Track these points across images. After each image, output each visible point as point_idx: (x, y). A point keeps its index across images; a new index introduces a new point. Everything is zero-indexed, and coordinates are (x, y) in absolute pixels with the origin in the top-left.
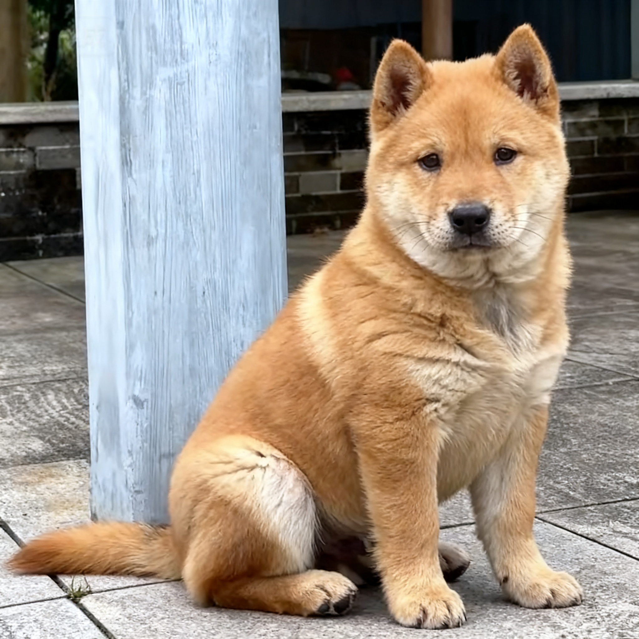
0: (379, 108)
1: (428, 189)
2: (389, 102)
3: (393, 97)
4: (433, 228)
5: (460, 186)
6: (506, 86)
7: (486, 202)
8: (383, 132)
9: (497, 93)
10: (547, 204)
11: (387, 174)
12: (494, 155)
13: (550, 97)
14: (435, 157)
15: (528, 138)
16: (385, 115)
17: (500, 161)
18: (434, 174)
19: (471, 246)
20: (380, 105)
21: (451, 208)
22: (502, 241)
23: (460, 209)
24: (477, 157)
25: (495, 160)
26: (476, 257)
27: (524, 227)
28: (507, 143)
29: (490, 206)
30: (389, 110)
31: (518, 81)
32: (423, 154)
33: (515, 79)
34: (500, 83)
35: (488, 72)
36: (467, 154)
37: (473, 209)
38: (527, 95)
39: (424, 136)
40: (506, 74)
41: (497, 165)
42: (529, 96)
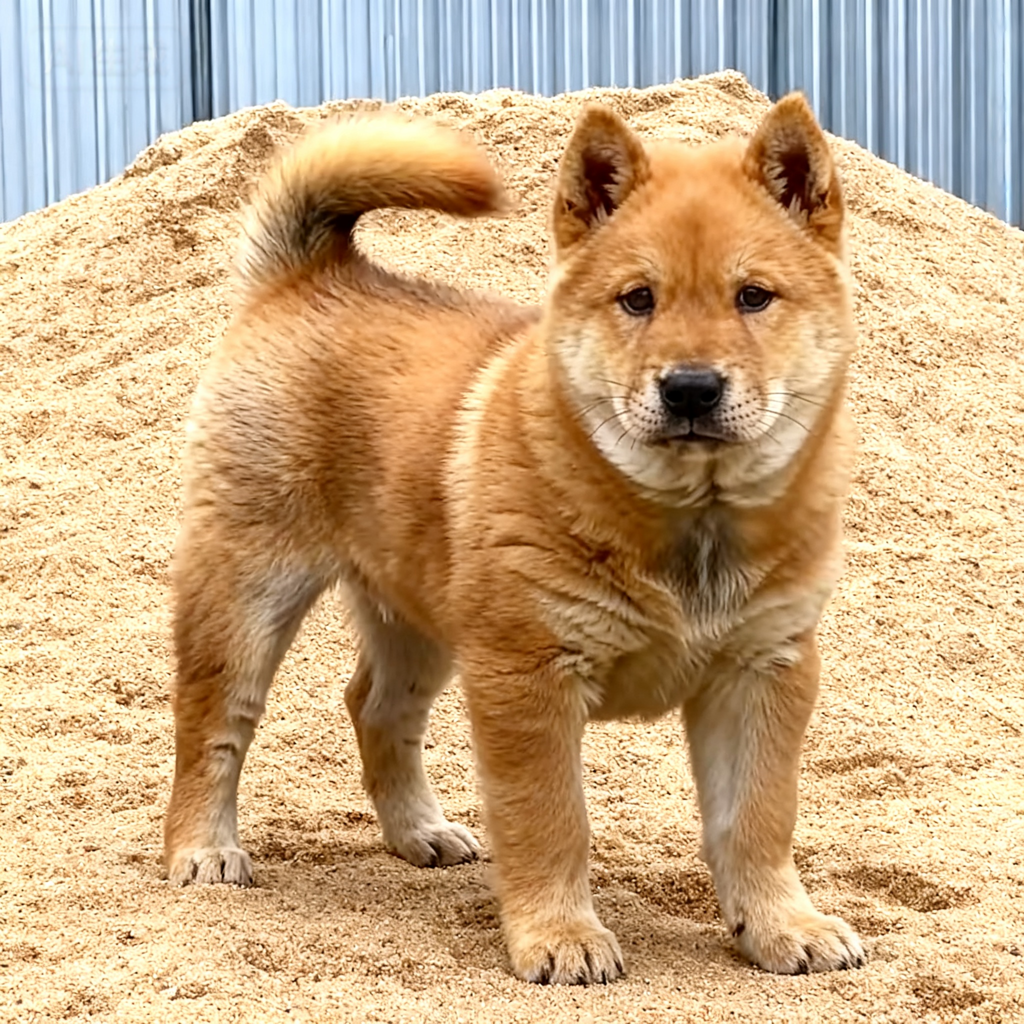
0: (563, 211)
1: (631, 345)
2: (580, 202)
3: (587, 194)
4: (634, 406)
5: (679, 339)
6: (763, 190)
7: (720, 366)
8: (568, 250)
9: (748, 200)
10: (816, 381)
11: (572, 319)
12: (737, 298)
13: (830, 208)
14: (645, 293)
15: (793, 273)
16: (573, 224)
17: (747, 307)
18: (643, 320)
19: (692, 437)
20: (566, 206)
21: (663, 375)
22: (740, 432)
23: (679, 376)
24: (711, 299)
25: (738, 304)
26: (698, 456)
27: (779, 411)
28: (759, 279)
29: (724, 375)
30: (579, 214)
31: (783, 182)
32: (627, 287)
33: (780, 176)
34: (755, 183)
35: (737, 164)
36: (694, 293)
37: (697, 377)
38: (795, 203)
39: (632, 259)
40: (765, 169)
41: (742, 312)
42: (799, 204)
